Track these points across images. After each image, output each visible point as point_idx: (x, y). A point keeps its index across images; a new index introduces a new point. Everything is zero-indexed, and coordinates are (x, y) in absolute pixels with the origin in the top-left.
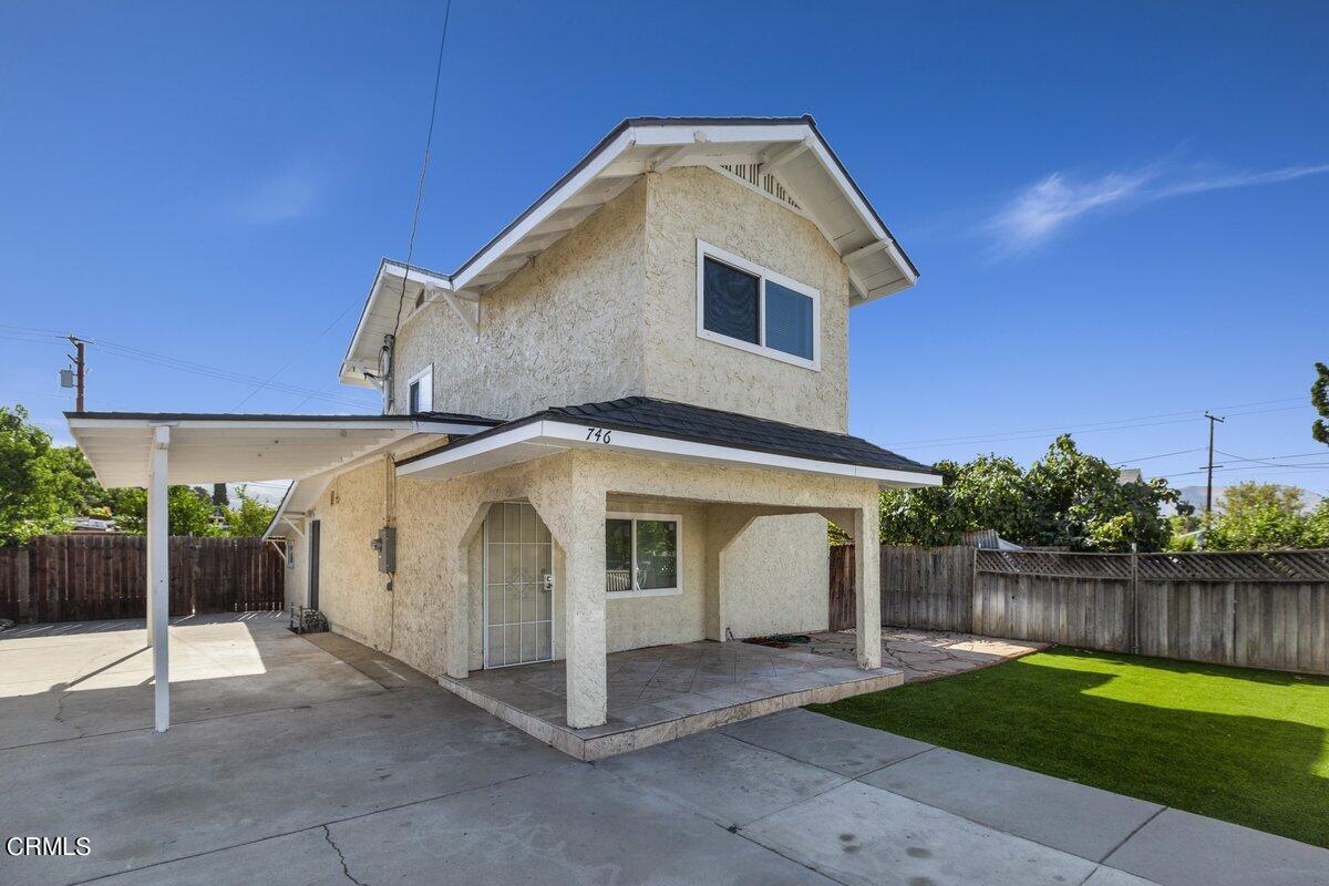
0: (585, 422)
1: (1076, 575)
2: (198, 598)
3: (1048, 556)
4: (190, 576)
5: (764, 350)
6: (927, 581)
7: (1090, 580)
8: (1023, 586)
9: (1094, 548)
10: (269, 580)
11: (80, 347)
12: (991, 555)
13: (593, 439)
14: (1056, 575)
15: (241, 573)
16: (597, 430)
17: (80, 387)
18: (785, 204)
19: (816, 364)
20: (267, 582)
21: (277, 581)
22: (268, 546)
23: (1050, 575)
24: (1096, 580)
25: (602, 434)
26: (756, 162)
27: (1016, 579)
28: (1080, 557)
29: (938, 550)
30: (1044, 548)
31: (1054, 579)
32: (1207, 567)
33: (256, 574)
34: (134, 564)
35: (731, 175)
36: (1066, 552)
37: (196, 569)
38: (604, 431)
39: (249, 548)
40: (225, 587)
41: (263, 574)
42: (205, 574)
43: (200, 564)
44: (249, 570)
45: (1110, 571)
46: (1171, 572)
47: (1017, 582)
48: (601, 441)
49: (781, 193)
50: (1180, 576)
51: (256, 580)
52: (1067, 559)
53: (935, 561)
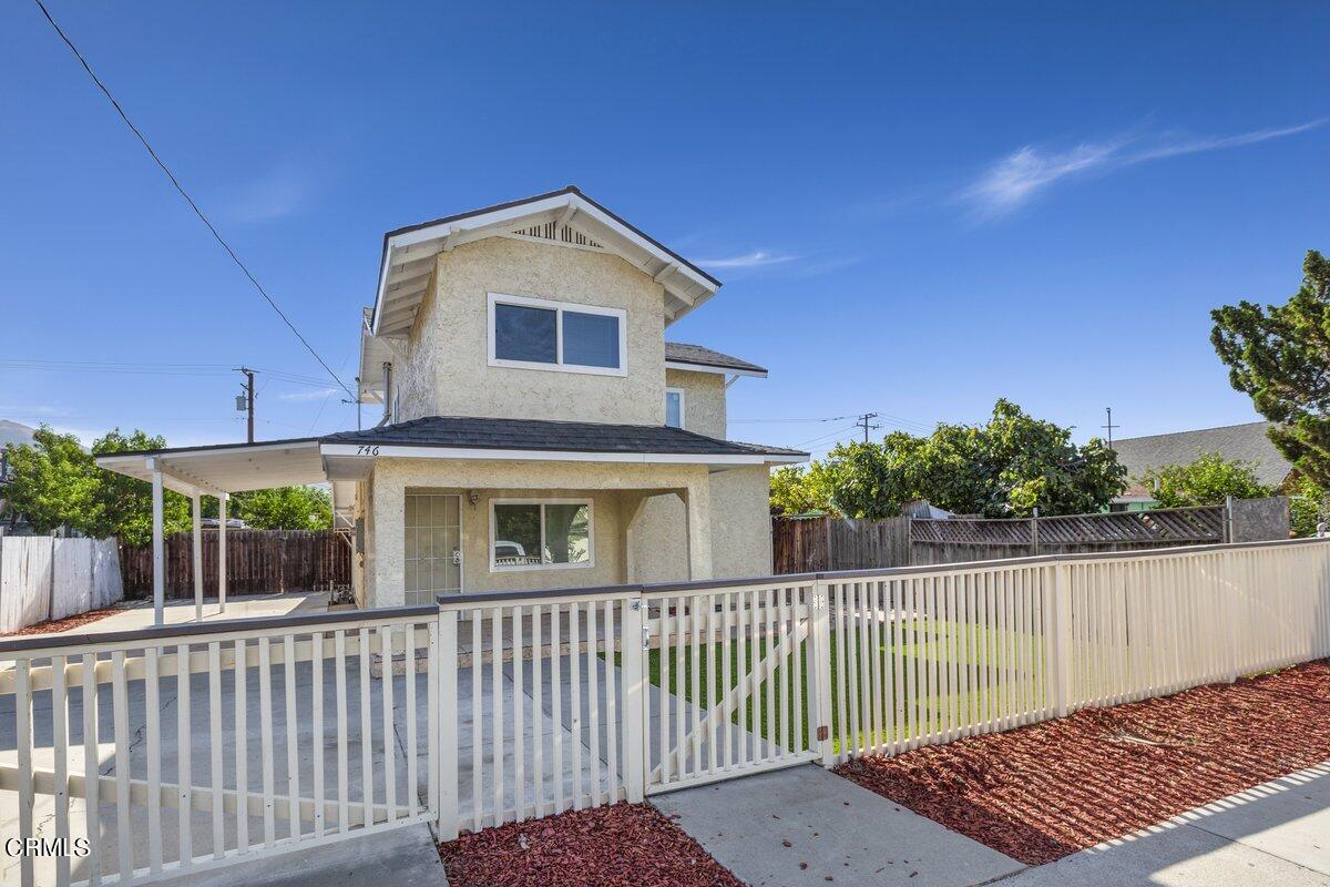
0: (356, 443)
1: (989, 542)
2: (285, 580)
3: (966, 523)
4: (280, 563)
5: (561, 367)
6: (875, 552)
7: (1000, 546)
8: (948, 553)
9: (1010, 514)
10: (340, 566)
11: (251, 376)
12: (922, 524)
13: (363, 453)
14: (973, 542)
15: (318, 559)
16: (366, 447)
17: (251, 409)
18: (587, 247)
19: (623, 370)
20: (338, 566)
21: (346, 564)
22: (338, 537)
23: (968, 543)
24: (1005, 547)
25: (371, 450)
26: (552, 221)
27: (941, 548)
28: (991, 523)
29: (882, 522)
30: (964, 516)
31: (972, 547)
32: (1094, 531)
33: (329, 560)
34: (239, 553)
35: (527, 238)
36: (980, 518)
37: (284, 556)
38: (373, 447)
39: (324, 538)
40: (306, 570)
41: (335, 560)
42: (291, 560)
43: (287, 552)
44: (324, 555)
45: (1015, 537)
46: (1065, 536)
47: (943, 551)
48: (370, 454)
49: (581, 240)
50: (1072, 539)
51: (330, 564)
52: (981, 525)
53: (880, 532)
